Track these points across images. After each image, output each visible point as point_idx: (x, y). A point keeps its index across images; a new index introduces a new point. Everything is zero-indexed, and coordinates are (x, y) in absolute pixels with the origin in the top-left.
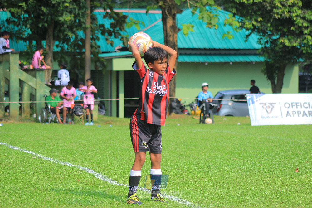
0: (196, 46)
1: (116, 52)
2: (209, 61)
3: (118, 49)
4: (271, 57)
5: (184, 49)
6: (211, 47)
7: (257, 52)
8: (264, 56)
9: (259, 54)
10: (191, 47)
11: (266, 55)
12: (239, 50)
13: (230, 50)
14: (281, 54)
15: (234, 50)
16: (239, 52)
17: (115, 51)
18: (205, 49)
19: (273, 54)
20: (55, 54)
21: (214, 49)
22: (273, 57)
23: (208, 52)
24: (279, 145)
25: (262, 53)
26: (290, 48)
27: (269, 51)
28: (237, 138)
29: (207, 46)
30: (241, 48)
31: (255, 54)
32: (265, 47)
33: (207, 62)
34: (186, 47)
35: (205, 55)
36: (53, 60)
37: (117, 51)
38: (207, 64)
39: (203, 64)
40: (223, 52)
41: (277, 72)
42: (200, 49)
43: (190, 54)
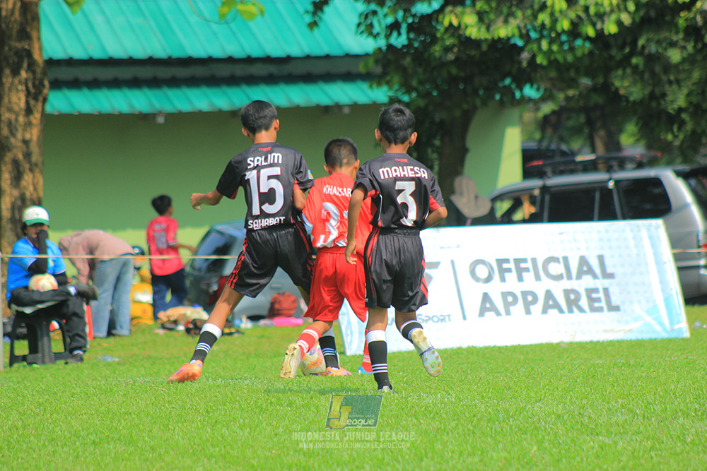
0: (116, 51)
2: (168, 108)
4: (414, 83)
5: (70, 62)
6: (176, 54)
7: (361, 68)
8: (388, 83)
9: (367, 77)
10: (97, 54)
11: (396, 79)
12: (288, 59)
13: (249, 60)
14: (454, 71)
15: (268, 60)
16: (287, 69)
18: (151, 61)
19: (420, 70)
21: (189, 62)
22: (421, 83)
23: (164, 72)
24: (457, 425)
25: (378, 70)
26: (484, 47)
27: (407, 61)
28: (290, 405)
29: (158, 48)
30: (295, 51)
31: (349, 77)
32: (390, 47)
33: (160, 113)
34: (78, 54)
35: (154, 83)
38: (161, 120)
39: (145, 119)
40: (225, 71)
41: (437, 142)
42: (131, 62)
43: (94, 84)
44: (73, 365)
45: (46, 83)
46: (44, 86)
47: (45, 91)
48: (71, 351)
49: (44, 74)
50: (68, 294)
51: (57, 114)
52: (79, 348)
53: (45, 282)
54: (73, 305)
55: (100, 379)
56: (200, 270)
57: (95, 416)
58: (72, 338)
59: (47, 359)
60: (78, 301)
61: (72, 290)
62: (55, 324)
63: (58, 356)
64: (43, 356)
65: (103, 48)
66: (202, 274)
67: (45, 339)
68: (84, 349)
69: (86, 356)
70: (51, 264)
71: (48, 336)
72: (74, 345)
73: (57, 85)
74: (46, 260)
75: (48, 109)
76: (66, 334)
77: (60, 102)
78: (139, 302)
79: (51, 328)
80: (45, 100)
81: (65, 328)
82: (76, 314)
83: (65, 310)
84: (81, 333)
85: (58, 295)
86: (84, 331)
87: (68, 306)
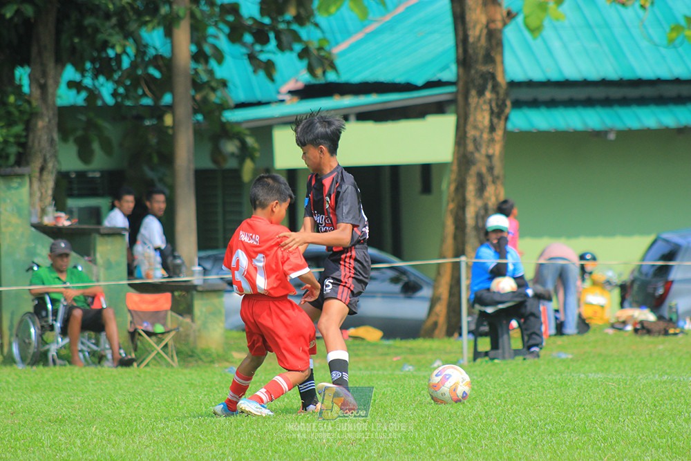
0: (572, 74)
1: (282, 101)
2: (619, 126)
3: (292, 93)
5: (530, 84)
6: (628, 75)
10: (555, 76)
17: (281, 97)
18: (604, 83)
20: (65, 114)
21: (638, 83)
23: (615, 93)
29: (611, 71)
33: (612, 130)
34: (537, 76)
35: (607, 102)
36: (56, 136)
37: (287, 97)
38: (612, 136)
39: (598, 136)
40: (672, 91)
42: (585, 83)
43: (552, 104)
44: (531, 361)
45: (508, 103)
46: (506, 106)
47: (507, 110)
48: (529, 348)
49: (507, 94)
50: (526, 295)
51: (517, 131)
52: (536, 345)
53: (505, 285)
54: (530, 306)
55: (555, 374)
56: (646, 275)
57: (552, 408)
58: (530, 336)
59: (507, 355)
60: (535, 302)
61: (530, 292)
62: (514, 323)
63: (517, 353)
64: (504, 353)
65: (560, 71)
66: (649, 278)
67: (505, 337)
68: (540, 346)
69: (542, 353)
70: (511, 267)
71: (508, 333)
72: (532, 342)
73: (518, 104)
74: (506, 265)
75: (510, 126)
76: (525, 332)
77: (521, 120)
78: (590, 304)
79: (510, 327)
80: (507, 119)
81: (524, 327)
82: (533, 314)
83: (523, 310)
84: (538, 332)
85: (517, 296)
86: (540, 329)
87: (526, 307)
